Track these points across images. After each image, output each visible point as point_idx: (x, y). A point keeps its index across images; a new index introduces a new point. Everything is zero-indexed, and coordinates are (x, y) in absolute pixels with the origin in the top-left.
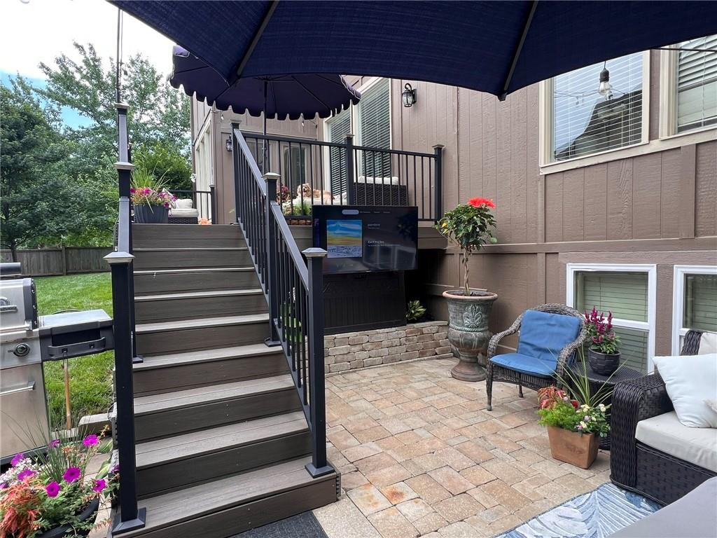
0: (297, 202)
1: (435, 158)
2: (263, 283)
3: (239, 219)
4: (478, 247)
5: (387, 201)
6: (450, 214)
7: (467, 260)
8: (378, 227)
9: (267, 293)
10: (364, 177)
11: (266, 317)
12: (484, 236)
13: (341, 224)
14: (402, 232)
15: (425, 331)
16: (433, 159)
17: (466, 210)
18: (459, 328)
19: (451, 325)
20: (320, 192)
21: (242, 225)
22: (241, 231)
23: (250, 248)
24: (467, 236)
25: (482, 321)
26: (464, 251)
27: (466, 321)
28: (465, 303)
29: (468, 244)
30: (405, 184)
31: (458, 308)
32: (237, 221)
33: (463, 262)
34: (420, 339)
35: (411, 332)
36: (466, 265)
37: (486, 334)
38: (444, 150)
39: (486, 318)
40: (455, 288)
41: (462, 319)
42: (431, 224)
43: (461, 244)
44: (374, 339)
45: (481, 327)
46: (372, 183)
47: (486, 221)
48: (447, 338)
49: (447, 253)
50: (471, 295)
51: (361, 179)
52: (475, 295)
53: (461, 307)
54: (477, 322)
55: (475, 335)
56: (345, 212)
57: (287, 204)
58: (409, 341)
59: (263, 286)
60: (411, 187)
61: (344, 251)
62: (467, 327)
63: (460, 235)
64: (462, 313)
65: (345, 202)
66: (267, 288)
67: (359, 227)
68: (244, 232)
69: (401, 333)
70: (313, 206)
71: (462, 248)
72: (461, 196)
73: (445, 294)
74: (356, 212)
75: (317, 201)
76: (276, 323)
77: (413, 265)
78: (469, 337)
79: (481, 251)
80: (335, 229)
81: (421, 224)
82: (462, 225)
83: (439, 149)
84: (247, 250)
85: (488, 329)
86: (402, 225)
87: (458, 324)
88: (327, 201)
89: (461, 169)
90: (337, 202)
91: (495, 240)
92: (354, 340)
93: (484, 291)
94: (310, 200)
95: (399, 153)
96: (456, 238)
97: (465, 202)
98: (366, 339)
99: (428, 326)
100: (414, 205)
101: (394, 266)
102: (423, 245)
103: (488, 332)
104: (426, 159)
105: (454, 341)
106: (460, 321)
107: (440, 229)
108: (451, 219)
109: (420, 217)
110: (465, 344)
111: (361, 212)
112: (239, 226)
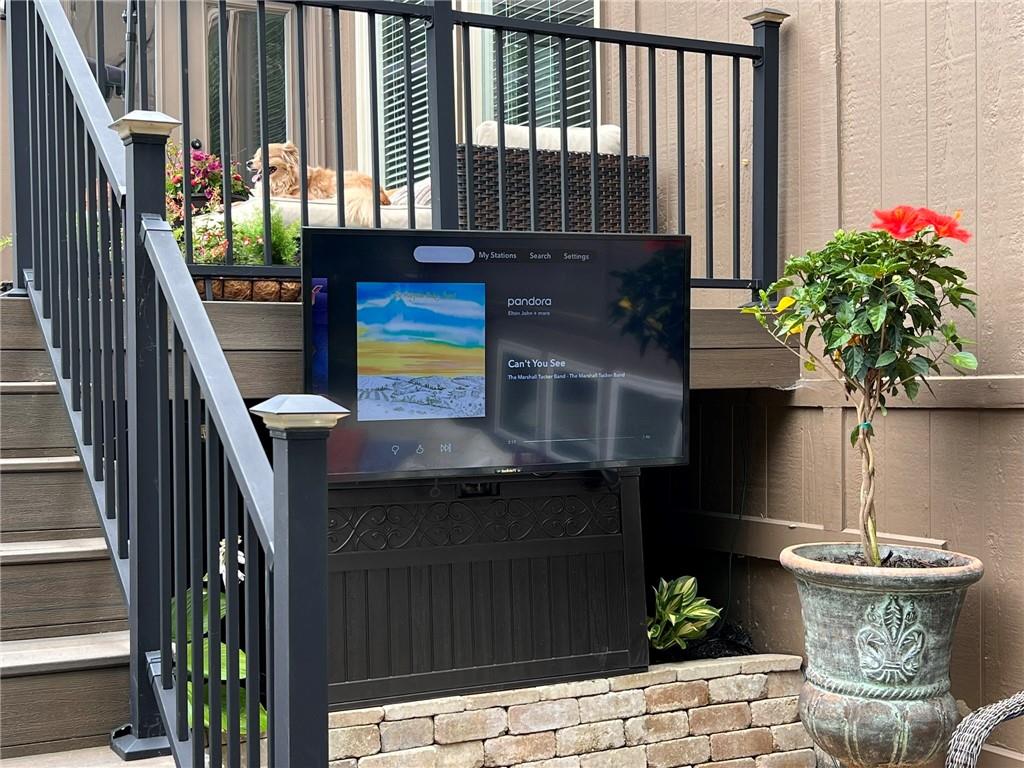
0: (247, 215)
1: (754, 58)
2: (111, 516)
3: (29, 275)
4: (910, 387)
5: (576, 217)
6: (805, 267)
7: (869, 432)
8: (544, 308)
9: (123, 555)
10: (495, 125)
11: (117, 645)
12: (930, 344)
13: (410, 298)
14: (635, 325)
15: (717, 691)
16: (746, 64)
17: (864, 253)
18: (841, 683)
19: (811, 670)
20: (335, 179)
21: (37, 298)
22: (35, 323)
23: (66, 386)
24: (870, 344)
25: (925, 658)
26: (858, 398)
27: (869, 659)
28: (863, 592)
29: (872, 374)
30: (646, 153)
31: (836, 607)
32: (22, 284)
33: (854, 438)
34: (697, 720)
35: (668, 697)
36: (864, 451)
37: (943, 708)
38: (788, 32)
39: (938, 648)
40: (827, 534)
41: (854, 652)
42: (738, 299)
43: (847, 373)
44: (527, 723)
45: (921, 683)
46: (526, 145)
47: (938, 289)
48: (797, 719)
49: (796, 403)
50: (885, 563)
51: (484, 133)
52: (900, 563)
53: (845, 605)
54: (908, 661)
55: (901, 709)
56: (424, 254)
57: (209, 221)
58: (660, 728)
59: (112, 527)
60: (666, 163)
61: (421, 396)
62: (872, 679)
63: (844, 341)
64: (852, 629)
65: (425, 219)
66: (124, 535)
67: (476, 310)
68: (46, 326)
69: (627, 700)
70: (306, 232)
71: (849, 387)
72: (846, 197)
73: (787, 556)
74: (464, 255)
75: (323, 214)
76: (156, 670)
77: (672, 449)
78: (880, 719)
79: (921, 398)
80: (387, 315)
81: (701, 300)
82: (851, 307)
83: (770, 28)
84: (55, 392)
85: (950, 690)
86: (634, 301)
87: (838, 667)
88: (360, 213)
89: (849, 98)
90: (395, 217)
91: (970, 361)
92: (453, 724)
93: (931, 546)
94: (296, 206)
95: (623, 40)
96: (827, 352)
97: (862, 224)
98: (499, 720)
99: (725, 674)
100: (676, 232)
101: (608, 450)
102: (706, 375)
103: (948, 700)
104: (722, 64)
105: (821, 732)
106: (843, 657)
107: (770, 319)
108: (811, 282)
109: (698, 270)
110: (865, 744)
111: (482, 255)
112: (29, 304)
